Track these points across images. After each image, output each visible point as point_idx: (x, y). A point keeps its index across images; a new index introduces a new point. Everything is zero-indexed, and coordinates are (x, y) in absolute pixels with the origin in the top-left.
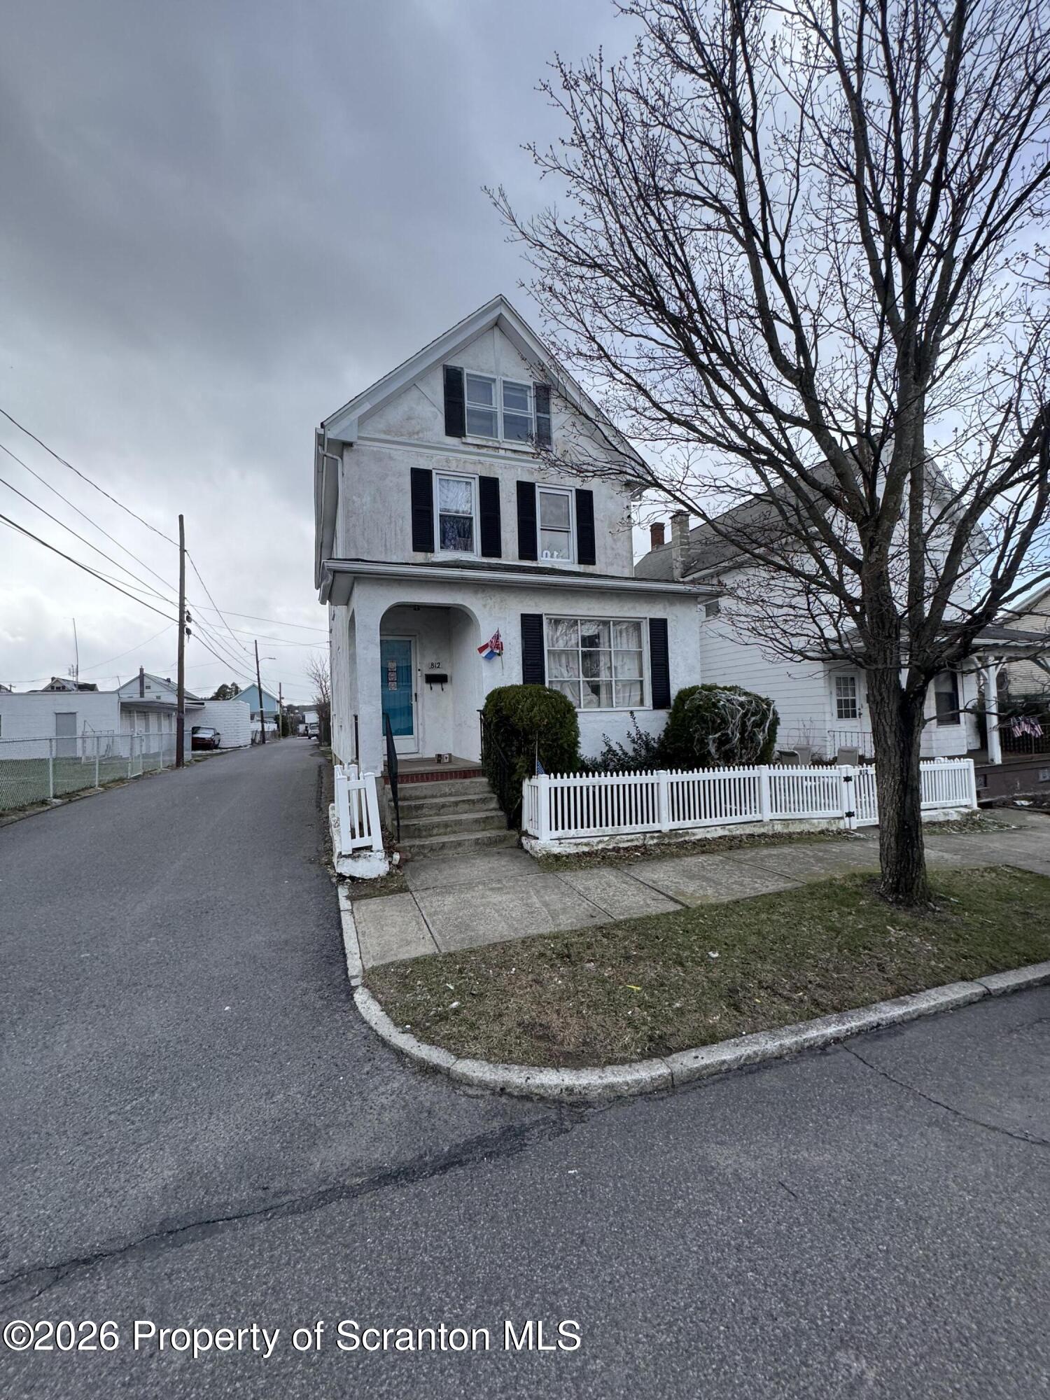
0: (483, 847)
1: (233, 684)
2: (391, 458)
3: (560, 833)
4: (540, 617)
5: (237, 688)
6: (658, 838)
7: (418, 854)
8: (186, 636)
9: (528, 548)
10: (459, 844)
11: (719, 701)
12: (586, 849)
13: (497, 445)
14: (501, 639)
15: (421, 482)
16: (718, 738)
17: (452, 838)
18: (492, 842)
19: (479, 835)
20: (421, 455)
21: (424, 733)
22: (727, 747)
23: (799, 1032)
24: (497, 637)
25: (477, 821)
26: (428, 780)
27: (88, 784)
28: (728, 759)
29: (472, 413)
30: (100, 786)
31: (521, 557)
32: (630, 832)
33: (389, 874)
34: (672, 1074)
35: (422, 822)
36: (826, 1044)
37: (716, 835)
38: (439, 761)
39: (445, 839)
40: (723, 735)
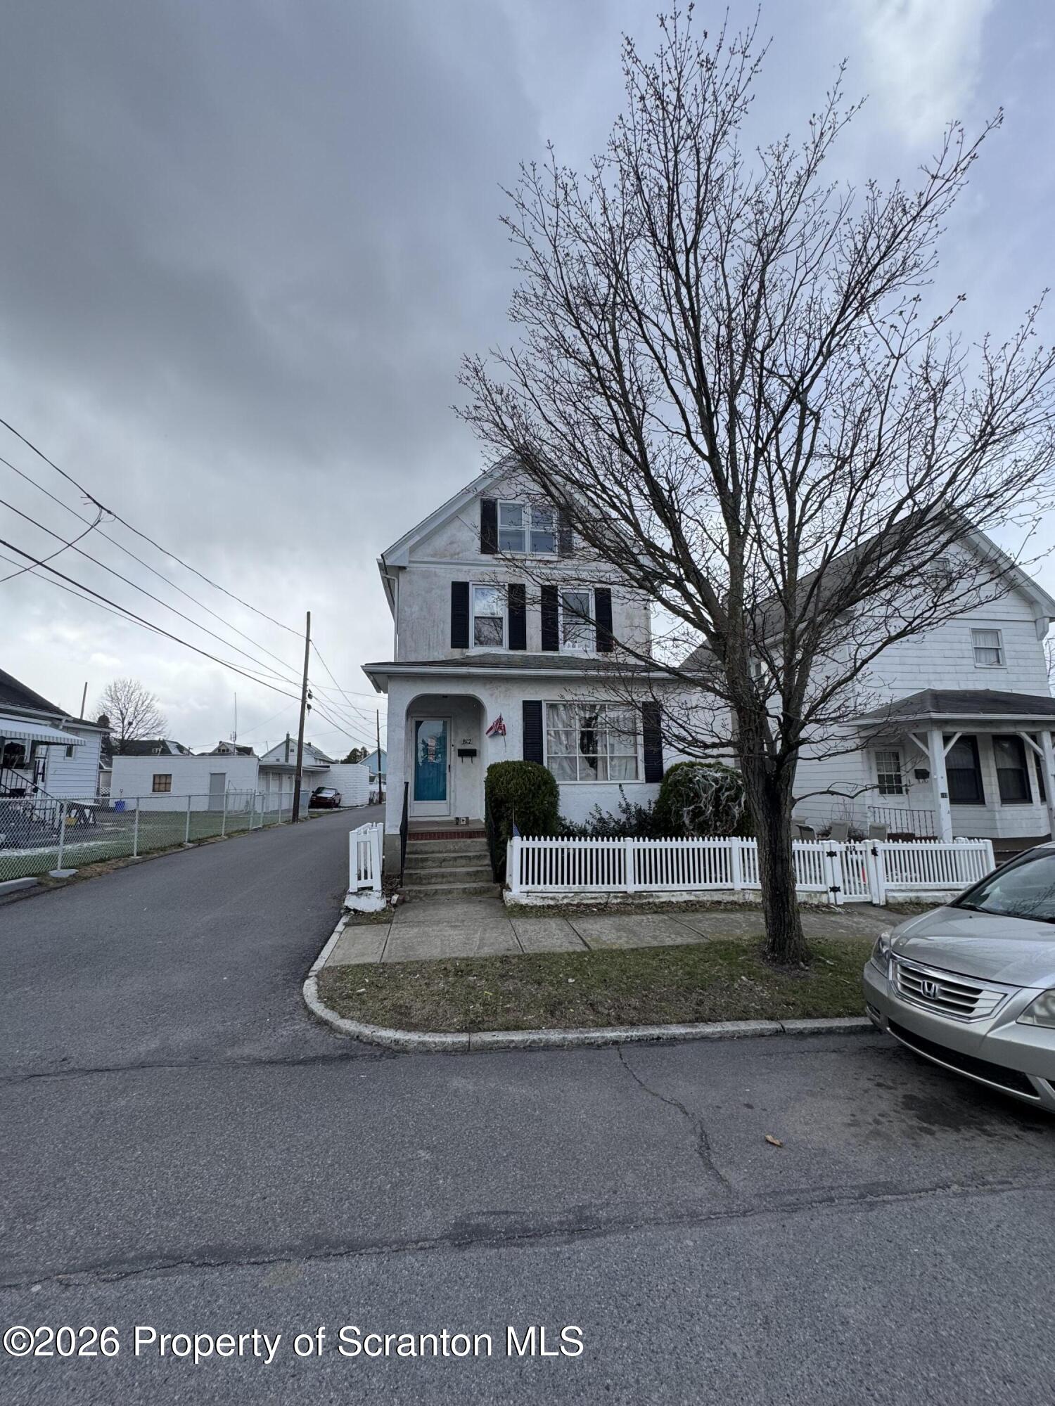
0: (470, 895)
1: (363, 748)
2: (436, 575)
3: (530, 887)
4: (539, 703)
5: (366, 751)
6: (622, 897)
7: (415, 897)
8: (306, 711)
9: (550, 641)
10: (450, 892)
11: (695, 777)
12: (552, 903)
13: (524, 557)
14: (503, 722)
15: (460, 593)
16: (692, 811)
17: (445, 887)
18: (478, 892)
19: (467, 886)
20: (459, 570)
21: (456, 799)
22: (702, 818)
23: (587, 1032)
24: (500, 720)
25: (468, 874)
26: (439, 838)
27: (215, 833)
28: (703, 830)
29: (504, 533)
30: (226, 835)
31: (545, 648)
32: (596, 890)
33: (384, 910)
34: (469, 1042)
35: (422, 872)
36: (606, 1043)
37: (681, 899)
38: (457, 824)
39: (438, 887)
40: (696, 808)
